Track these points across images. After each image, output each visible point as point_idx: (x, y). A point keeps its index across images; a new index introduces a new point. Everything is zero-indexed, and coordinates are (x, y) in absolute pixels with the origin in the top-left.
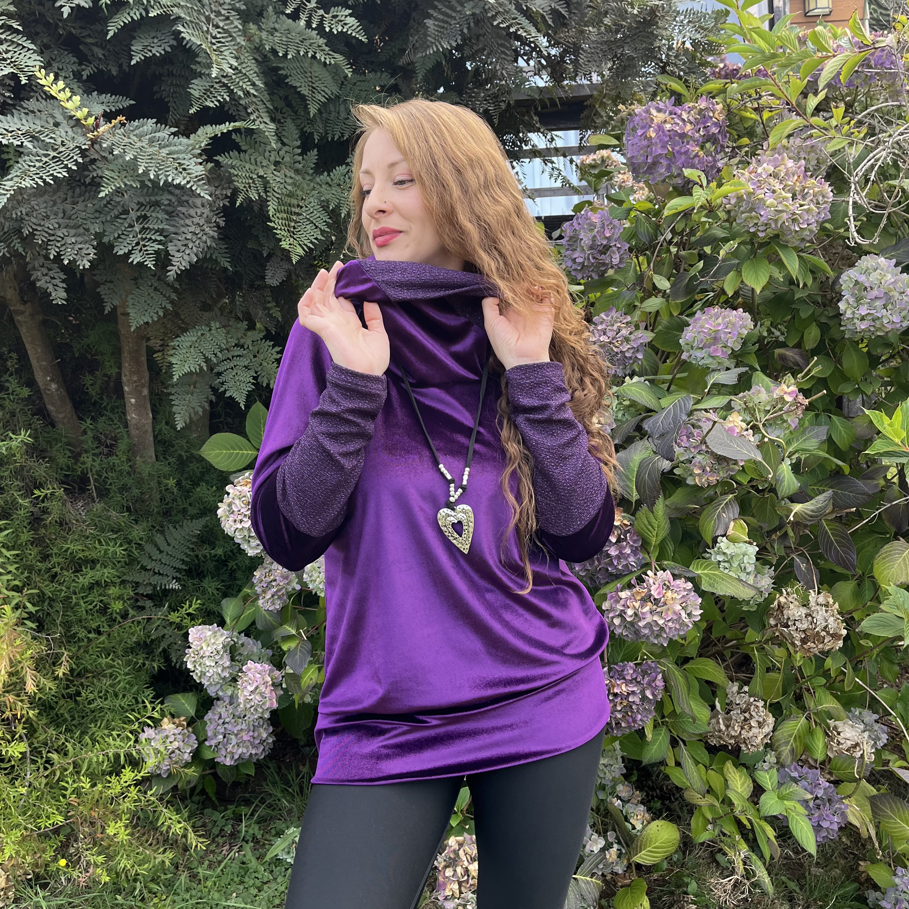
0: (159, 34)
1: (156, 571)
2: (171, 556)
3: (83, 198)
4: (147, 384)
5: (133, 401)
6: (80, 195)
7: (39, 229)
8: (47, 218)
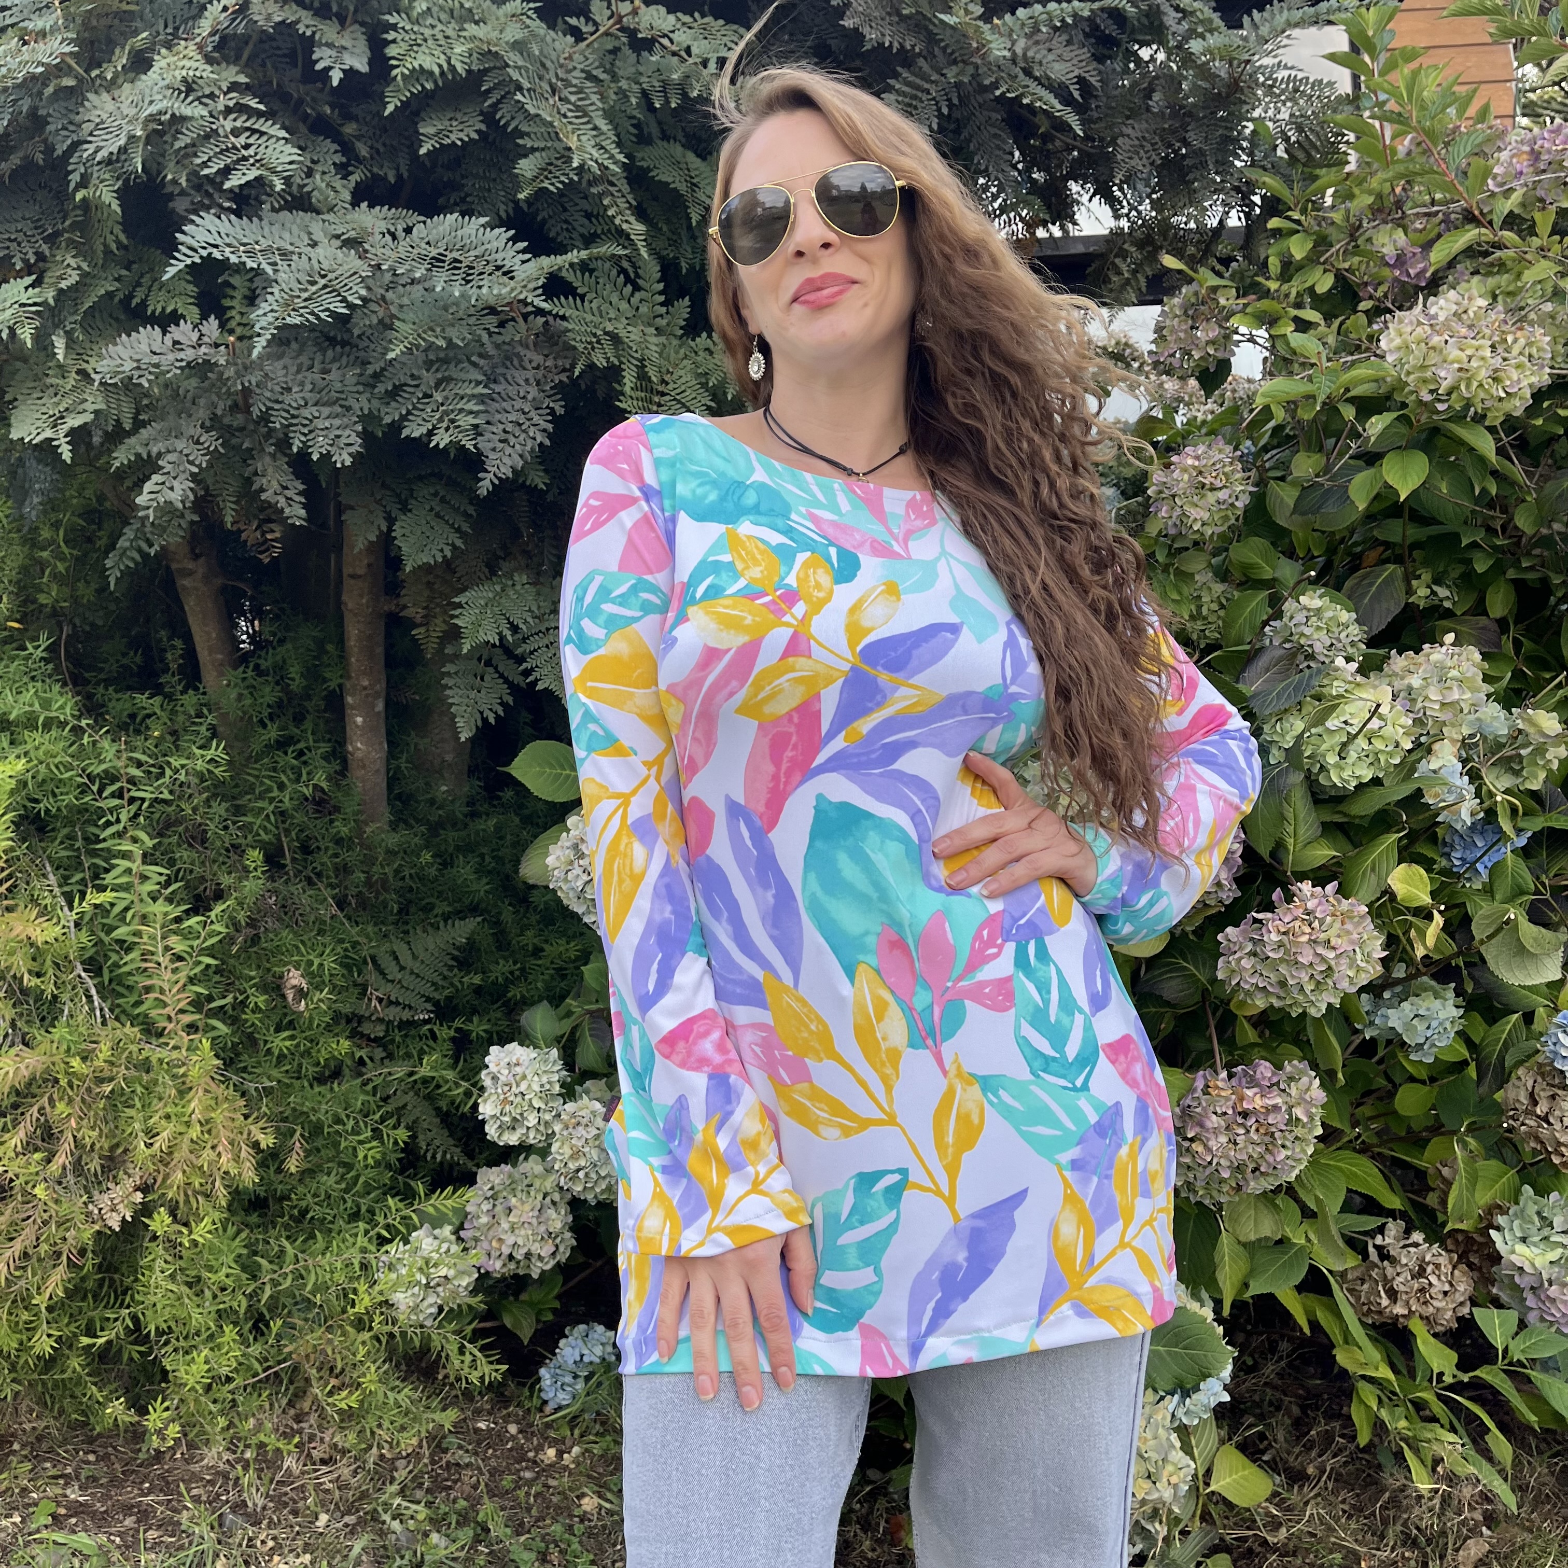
0: (459, 115)
1: (393, 998)
2: (418, 976)
3: (337, 365)
4: (383, 694)
5: (359, 720)
6: (334, 360)
7: (277, 406)
8: (289, 390)
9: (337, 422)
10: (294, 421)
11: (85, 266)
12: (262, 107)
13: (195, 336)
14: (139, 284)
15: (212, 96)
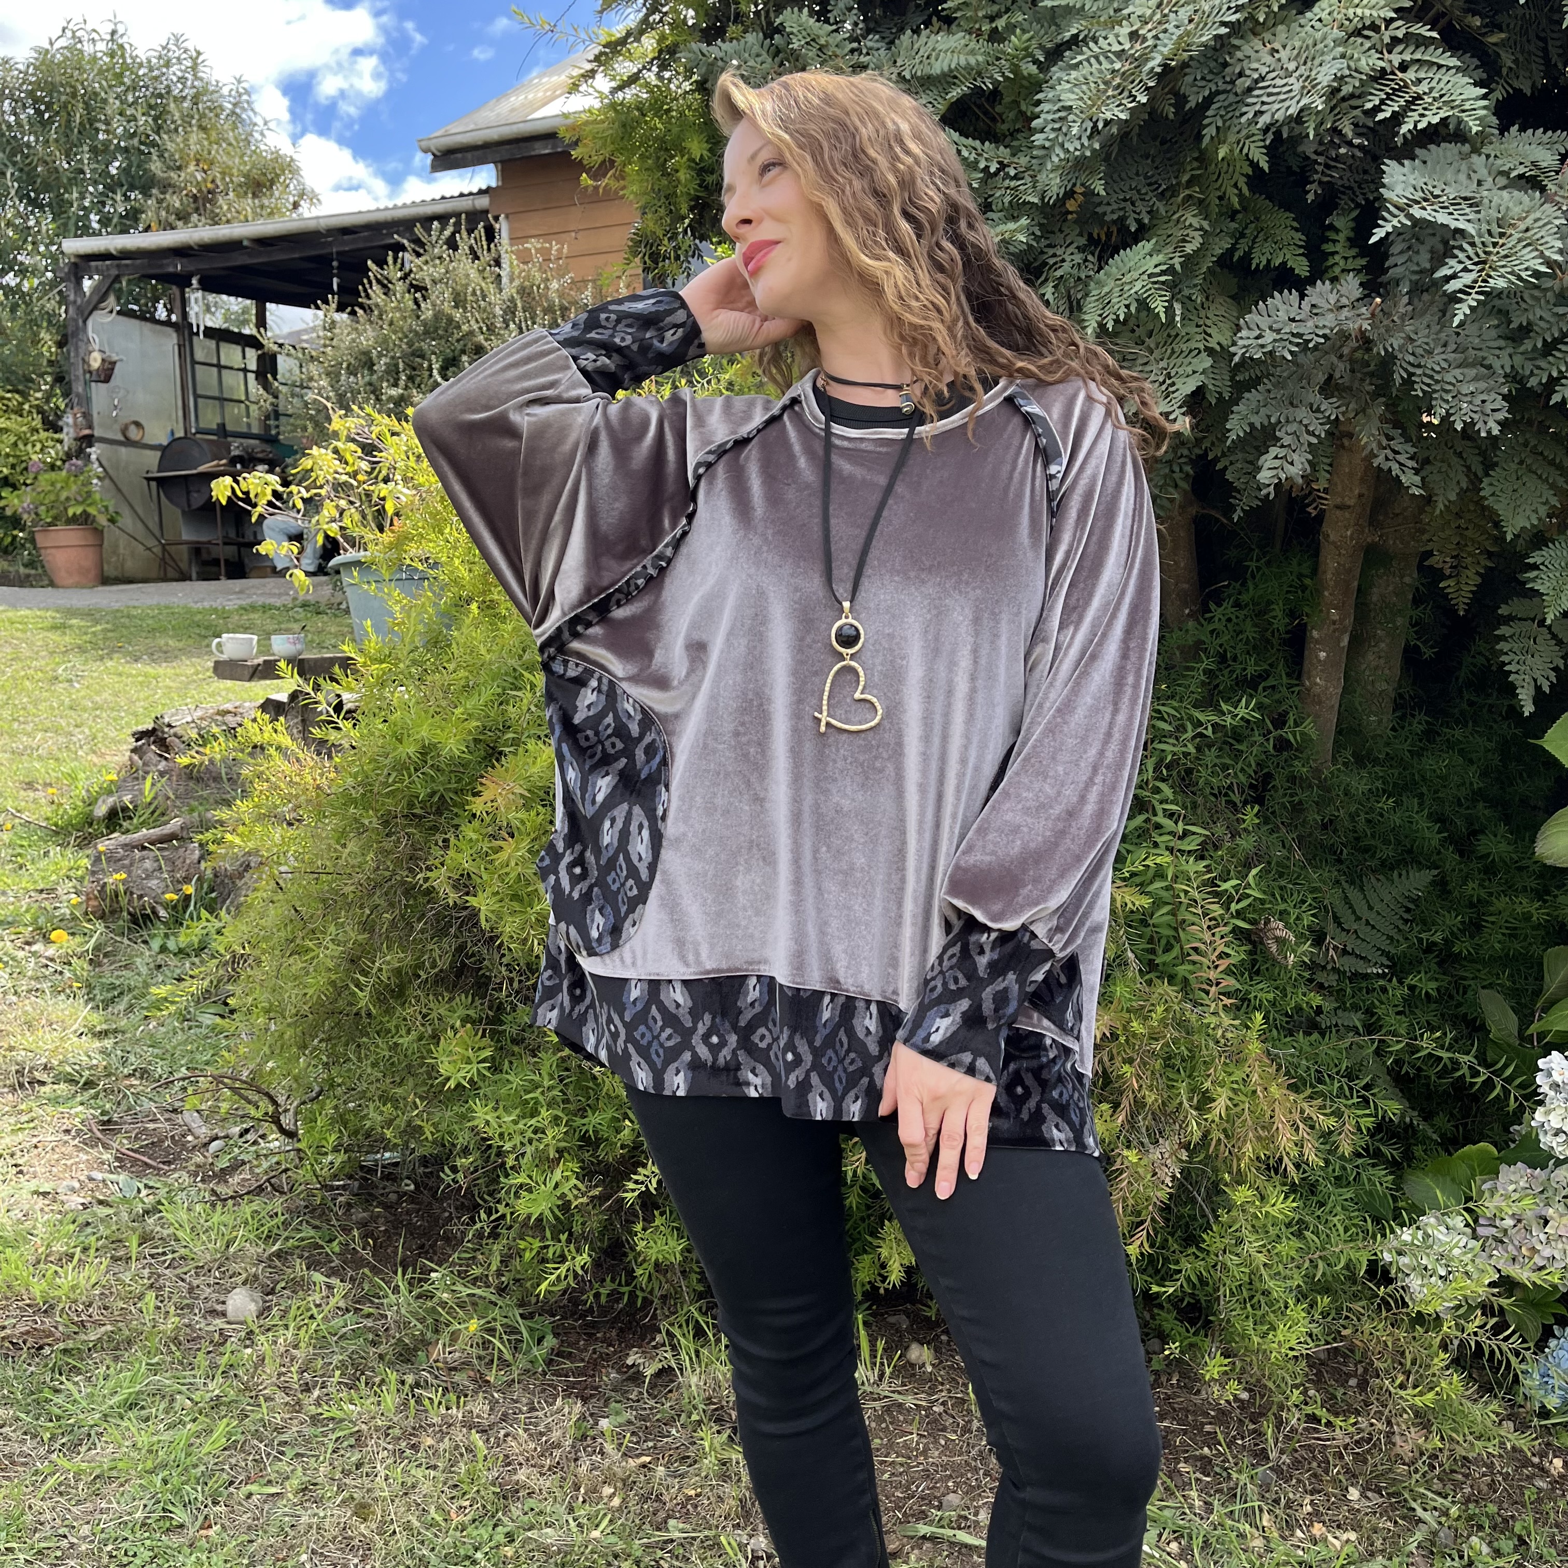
1: (1349, 949)
2: (1373, 927)
4: (1350, 628)
5: (1323, 655)
7: (1419, 371)
8: (1430, 353)
9: (1482, 385)
10: (1437, 387)
11: (1206, 225)
12: (1435, 34)
13: (1333, 298)
14: (1242, 235)
15: (1374, 27)
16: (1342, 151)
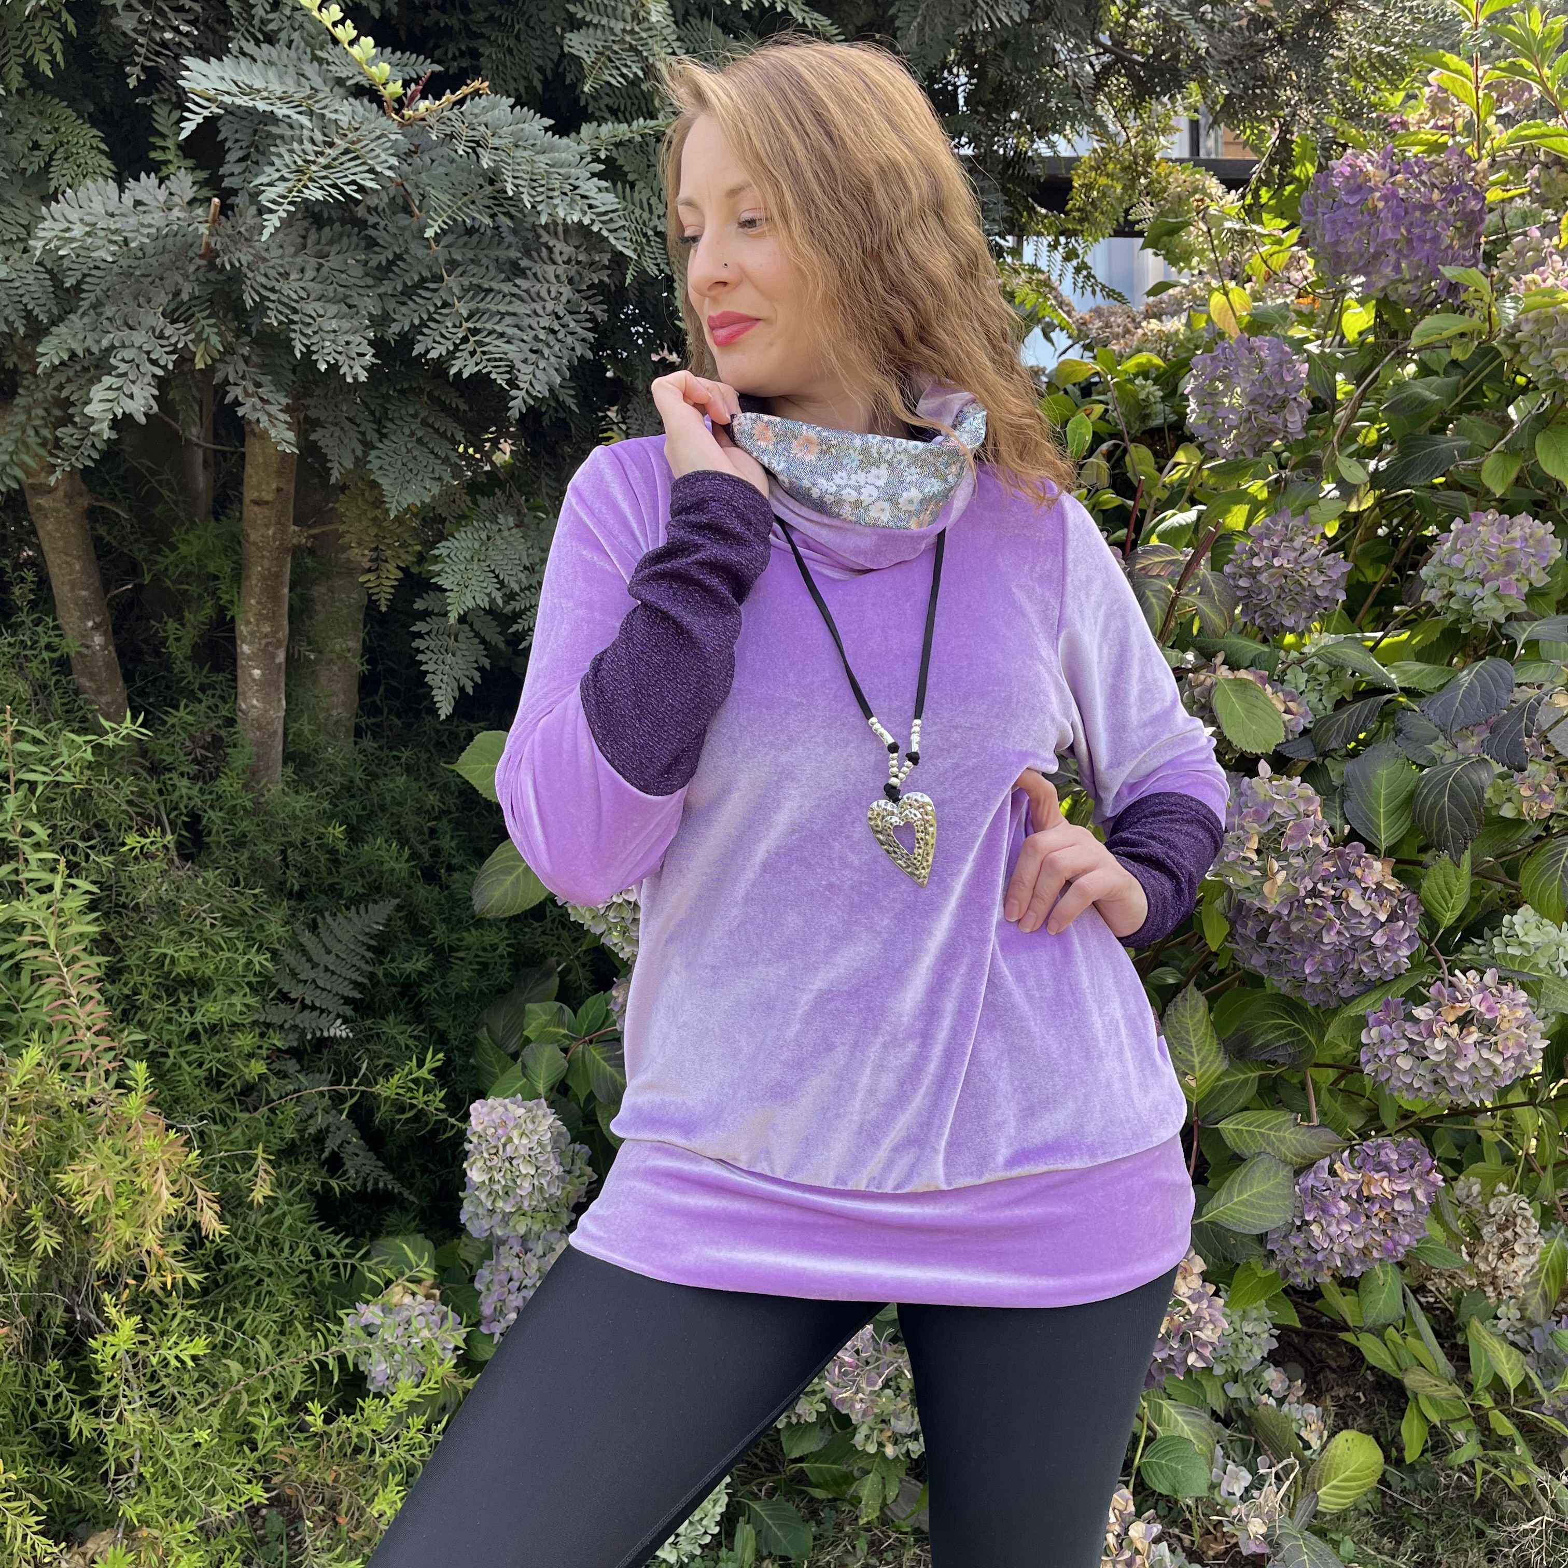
1: (307, 1002)
2: (333, 973)
3: (336, 247)
4: (285, 643)
5: (257, 673)
6: (331, 242)
7: (273, 297)
8: (285, 277)
9: (345, 324)
10: (295, 318)
13: (162, 195)
16: (168, 35)
